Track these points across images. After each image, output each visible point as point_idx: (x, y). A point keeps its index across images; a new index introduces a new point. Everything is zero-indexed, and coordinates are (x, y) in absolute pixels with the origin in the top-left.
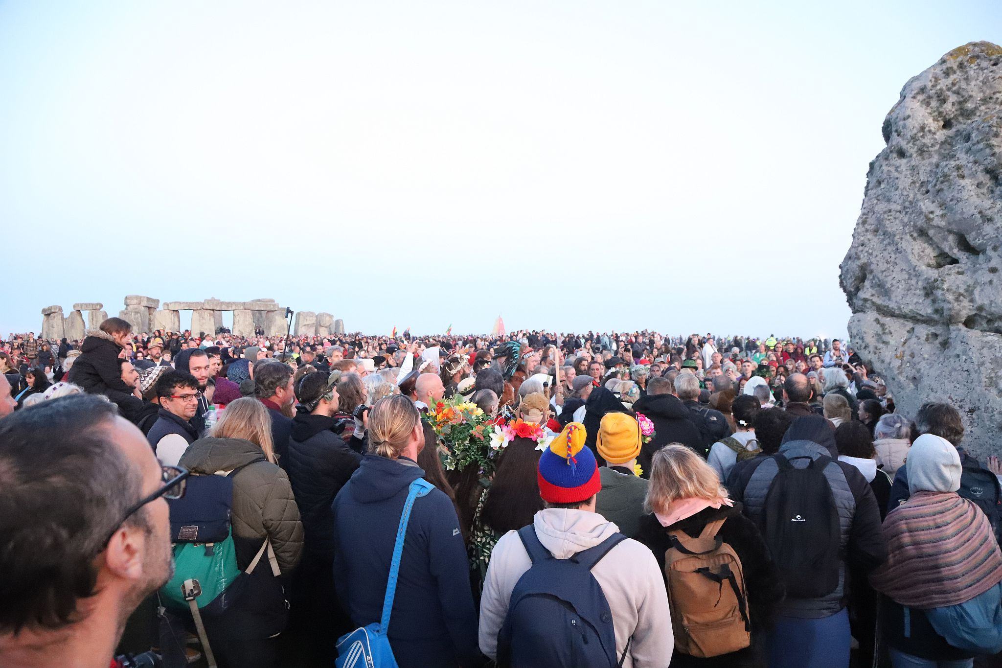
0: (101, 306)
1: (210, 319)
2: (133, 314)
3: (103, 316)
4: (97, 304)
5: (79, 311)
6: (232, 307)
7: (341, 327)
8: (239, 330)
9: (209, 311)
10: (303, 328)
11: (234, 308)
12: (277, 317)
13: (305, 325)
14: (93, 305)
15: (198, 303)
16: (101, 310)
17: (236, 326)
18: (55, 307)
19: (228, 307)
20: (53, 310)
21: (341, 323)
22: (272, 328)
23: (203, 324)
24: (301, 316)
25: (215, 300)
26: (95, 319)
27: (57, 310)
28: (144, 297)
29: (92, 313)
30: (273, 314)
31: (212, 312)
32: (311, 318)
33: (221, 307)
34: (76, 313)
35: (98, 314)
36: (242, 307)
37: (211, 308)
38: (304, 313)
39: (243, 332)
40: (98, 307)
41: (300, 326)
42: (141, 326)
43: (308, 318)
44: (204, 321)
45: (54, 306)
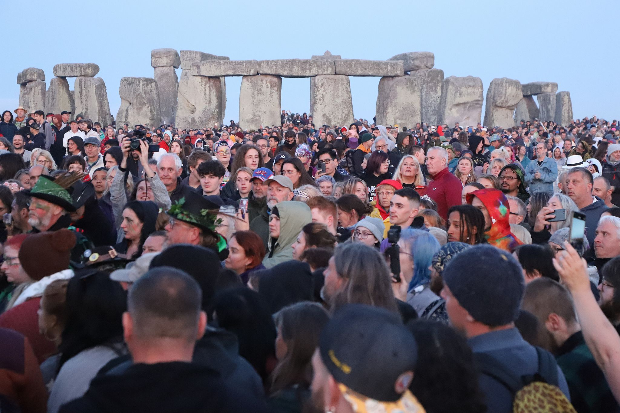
0: (96, 69)
1: (271, 95)
2: (141, 83)
3: (97, 87)
4: (89, 66)
5: (64, 78)
6: (310, 70)
7: (565, 109)
8: (324, 115)
9: (269, 78)
10: (454, 110)
11: (314, 71)
12: (399, 89)
13: (458, 105)
14: (81, 66)
15: (250, 62)
16: (95, 77)
17: (318, 106)
18: (32, 71)
19: (304, 69)
20: (28, 77)
21: (566, 98)
22: (389, 110)
23: (260, 101)
24: (450, 87)
25: (331, 56)
26: (84, 91)
27: (35, 77)
28: (196, 52)
29: (80, 82)
30: (391, 82)
31: (275, 80)
32: (470, 90)
33: (291, 70)
34: (57, 82)
35: (89, 83)
36: (330, 70)
37: (273, 73)
38: (457, 79)
39: (331, 117)
40: (90, 71)
41: (448, 106)
42: (156, 106)
43: (464, 90)
44: (261, 97)
45: (30, 69)
